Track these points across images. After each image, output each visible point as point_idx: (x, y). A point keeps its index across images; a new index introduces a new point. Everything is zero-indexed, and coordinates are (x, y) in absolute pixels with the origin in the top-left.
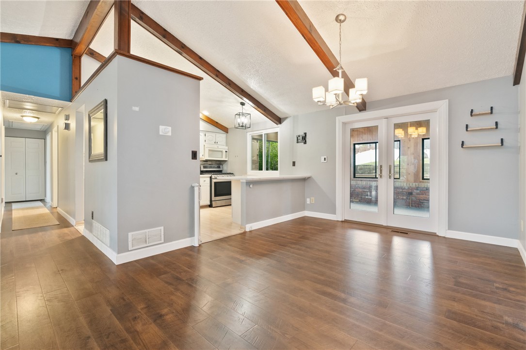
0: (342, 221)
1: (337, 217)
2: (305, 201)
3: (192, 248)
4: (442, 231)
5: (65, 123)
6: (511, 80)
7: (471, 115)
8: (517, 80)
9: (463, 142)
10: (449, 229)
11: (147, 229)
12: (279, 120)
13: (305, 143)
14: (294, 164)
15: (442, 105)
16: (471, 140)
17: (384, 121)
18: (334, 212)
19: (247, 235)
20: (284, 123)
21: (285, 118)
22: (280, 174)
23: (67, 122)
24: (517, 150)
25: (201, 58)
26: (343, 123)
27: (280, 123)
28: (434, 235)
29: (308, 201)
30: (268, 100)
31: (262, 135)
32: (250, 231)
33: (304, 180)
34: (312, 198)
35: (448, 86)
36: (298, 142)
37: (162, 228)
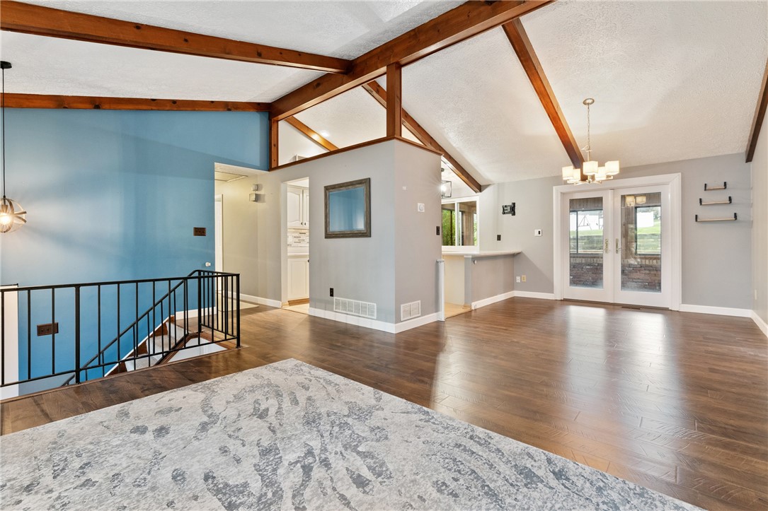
0: (561, 300)
1: (556, 296)
2: (514, 279)
3: (438, 322)
4: (676, 305)
5: (256, 194)
6: (744, 158)
7: (705, 190)
8: (749, 157)
9: (696, 216)
10: (683, 303)
11: (412, 301)
12: (479, 188)
13: (514, 214)
14: (499, 238)
15: (675, 179)
16: (704, 214)
17: (610, 192)
18: (551, 291)
19: (473, 314)
20: (485, 192)
21: (487, 186)
22: (480, 250)
23: (257, 192)
24: (750, 224)
25: (419, 126)
26: (561, 193)
27: (481, 191)
28: (666, 309)
29: (518, 279)
30: (476, 168)
31: (454, 204)
32: (475, 310)
33: (514, 256)
34: (523, 276)
35: (681, 159)
36: (504, 213)
37: (419, 301)
